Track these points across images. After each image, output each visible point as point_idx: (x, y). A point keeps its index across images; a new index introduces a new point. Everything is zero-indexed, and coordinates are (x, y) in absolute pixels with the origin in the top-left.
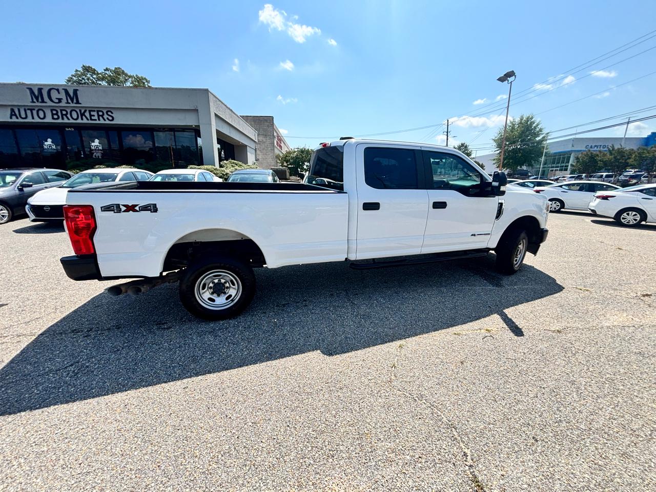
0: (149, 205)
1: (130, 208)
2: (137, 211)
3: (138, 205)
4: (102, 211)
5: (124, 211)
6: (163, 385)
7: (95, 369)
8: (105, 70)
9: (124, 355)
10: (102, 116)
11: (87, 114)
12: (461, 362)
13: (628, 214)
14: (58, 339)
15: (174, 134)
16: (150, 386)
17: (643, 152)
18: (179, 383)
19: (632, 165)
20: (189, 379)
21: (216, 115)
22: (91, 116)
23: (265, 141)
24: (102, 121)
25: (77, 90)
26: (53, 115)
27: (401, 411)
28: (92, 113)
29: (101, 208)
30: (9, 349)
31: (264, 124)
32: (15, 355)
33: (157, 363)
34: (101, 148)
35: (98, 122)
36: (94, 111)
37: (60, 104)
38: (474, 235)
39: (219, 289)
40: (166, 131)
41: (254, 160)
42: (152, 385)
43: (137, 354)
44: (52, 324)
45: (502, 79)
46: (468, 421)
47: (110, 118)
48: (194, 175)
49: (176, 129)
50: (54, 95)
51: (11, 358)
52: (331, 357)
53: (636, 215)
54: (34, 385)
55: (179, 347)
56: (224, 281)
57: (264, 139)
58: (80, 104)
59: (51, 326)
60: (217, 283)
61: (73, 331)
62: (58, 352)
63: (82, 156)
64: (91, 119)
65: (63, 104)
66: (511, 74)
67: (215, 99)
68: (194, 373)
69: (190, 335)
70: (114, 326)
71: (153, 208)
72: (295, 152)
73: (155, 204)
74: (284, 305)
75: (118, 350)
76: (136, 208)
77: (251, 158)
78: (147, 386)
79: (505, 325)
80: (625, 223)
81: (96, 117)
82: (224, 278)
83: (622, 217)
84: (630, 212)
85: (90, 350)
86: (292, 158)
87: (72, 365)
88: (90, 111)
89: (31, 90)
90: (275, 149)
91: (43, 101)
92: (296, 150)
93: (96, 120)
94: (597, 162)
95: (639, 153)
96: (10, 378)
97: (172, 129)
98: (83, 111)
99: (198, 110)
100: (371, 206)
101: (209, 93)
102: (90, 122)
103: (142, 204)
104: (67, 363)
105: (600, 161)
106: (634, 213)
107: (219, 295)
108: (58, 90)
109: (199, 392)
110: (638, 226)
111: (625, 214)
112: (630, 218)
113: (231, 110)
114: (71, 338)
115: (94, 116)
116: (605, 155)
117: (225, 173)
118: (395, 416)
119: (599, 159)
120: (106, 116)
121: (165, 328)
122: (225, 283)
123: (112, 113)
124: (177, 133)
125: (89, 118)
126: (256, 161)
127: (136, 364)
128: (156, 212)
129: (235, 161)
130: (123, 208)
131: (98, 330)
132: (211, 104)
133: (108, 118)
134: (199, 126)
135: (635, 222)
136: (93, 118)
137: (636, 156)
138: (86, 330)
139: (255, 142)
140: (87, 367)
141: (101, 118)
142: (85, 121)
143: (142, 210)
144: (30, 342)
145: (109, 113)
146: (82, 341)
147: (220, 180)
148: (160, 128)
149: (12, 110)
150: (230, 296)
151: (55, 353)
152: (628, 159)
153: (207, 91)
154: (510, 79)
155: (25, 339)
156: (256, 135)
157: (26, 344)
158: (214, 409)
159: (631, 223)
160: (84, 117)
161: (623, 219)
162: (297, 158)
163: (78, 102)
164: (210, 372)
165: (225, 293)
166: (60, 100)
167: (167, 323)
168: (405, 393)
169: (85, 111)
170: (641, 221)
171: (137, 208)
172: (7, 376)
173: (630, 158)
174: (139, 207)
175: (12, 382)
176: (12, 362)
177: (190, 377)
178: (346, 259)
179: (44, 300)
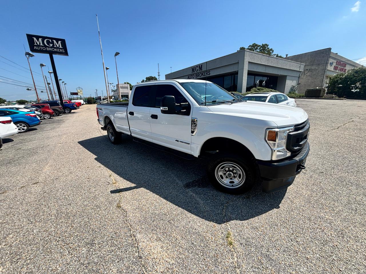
10: (207, 73)
11: (203, 74)
21: (251, 63)
22: (204, 74)
24: (207, 76)
25: (202, 66)
26: (196, 76)
37: (198, 72)
38: (178, 141)
41: (294, 84)
50: (197, 69)
64: (204, 76)
65: (198, 71)
77: (290, 83)
89: (192, 68)
91: (194, 72)
93: (205, 76)
99: (238, 63)
108: (198, 66)
123: (210, 72)
126: (297, 84)
132: (246, 57)
134: (238, 71)
139: (299, 71)
149: (188, 76)
156: (302, 66)
163: (202, 70)
166: (198, 70)
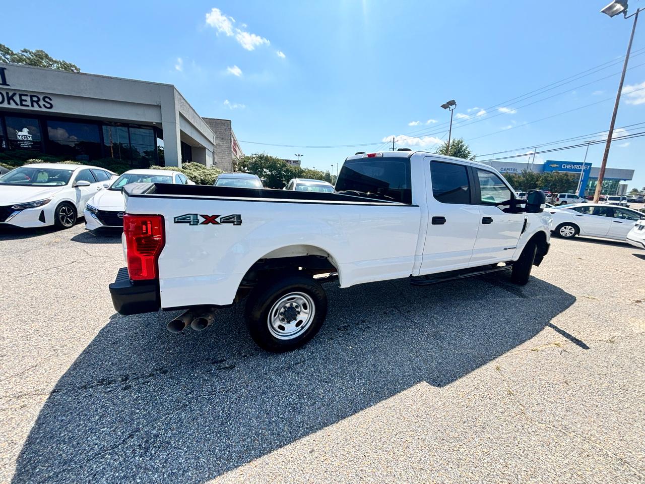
0: (233, 216)
1: (210, 220)
2: (218, 223)
3: (218, 216)
4: (175, 222)
5: (202, 223)
6: (280, 450)
7: (170, 437)
8: (23, 52)
9: (198, 412)
12: (565, 382)
13: (565, 228)
14: (85, 397)
15: (129, 130)
16: (264, 455)
17: (548, 176)
18: (298, 444)
19: (540, 186)
20: (307, 438)
21: (181, 114)
23: (222, 144)
25: (5, 69)
27: (563, 449)
28: (24, 98)
29: (175, 218)
30: (14, 421)
31: (222, 127)
32: (30, 429)
33: (250, 419)
34: (30, 139)
35: (31, 108)
36: (27, 95)
38: (506, 249)
39: (290, 314)
40: (118, 126)
41: (212, 163)
42: (266, 454)
43: (214, 408)
44: (62, 373)
45: (444, 107)
46: (631, 452)
47: (48, 106)
48: (172, 177)
49: (130, 125)
51: (25, 436)
52: (442, 388)
53: (571, 229)
54: (91, 478)
55: (263, 393)
56: (296, 304)
57: (220, 142)
58: (8, 85)
59: (63, 377)
60: (289, 308)
61: (101, 382)
62: (97, 417)
63: (5, 146)
66: (452, 103)
67: (179, 97)
68: (307, 428)
69: (266, 374)
70: (157, 370)
71: (236, 220)
72: (253, 158)
73: (240, 215)
74: (346, 328)
75: (185, 406)
76: (216, 220)
77: (209, 160)
78: (260, 456)
79: (566, 339)
80: (563, 235)
81: (29, 103)
82: (297, 301)
83: (561, 230)
84: (567, 227)
85: (143, 408)
86: (251, 164)
87: (131, 436)
88: (20, 96)
90: (232, 154)
92: (254, 156)
94: (514, 183)
95: (545, 177)
96: (41, 471)
97: (127, 124)
98: (10, 94)
99: (160, 107)
100: (438, 221)
101: (175, 90)
102: (20, 107)
103: (224, 214)
104: (122, 433)
105: (516, 182)
106: (570, 227)
107: (289, 322)
109: (333, 455)
110: (572, 238)
111: (563, 228)
112: (567, 231)
113: (194, 110)
114: (105, 392)
115: (26, 101)
116: (519, 177)
117: (193, 176)
118: (563, 456)
119: (516, 180)
120: (42, 103)
121: (227, 368)
122: (297, 307)
123: (51, 100)
124: (131, 129)
125: (19, 103)
126: (213, 164)
127: (222, 424)
128: (240, 225)
129: (199, 164)
130: (202, 220)
131: (138, 378)
132: (176, 102)
133: (44, 105)
134: (161, 124)
135: (571, 235)
136: (24, 103)
137: (543, 179)
138: (120, 379)
139: (213, 145)
140: (157, 436)
141: (35, 104)
142: (13, 106)
143: (223, 222)
144: (43, 405)
145: (47, 100)
146: (124, 397)
147: (194, 184)
148: (111, 122)
150: (301, 322)
151: (93, 419)
152: (537, 181)
153: (172, 87)
154: (452, 107)
155: (31, 401)
156: (215, 137)
157: (39, 409)
158: (369, 478)
159: (568, 236)
160: (11, 101)
161: (562, 232)
162: (256, 164)
163: (5, 84)
164: (326, 425)
165: (295, 319)
167: (225, 360)
168: (549, 426)
169: (14, 94)
170: (575, 234)
171: (218, 220)
172: (35, 468)
173: (538, 181)
174: (221, 219)
175: (50, 477)
176: (30, 441)
177: (307, 434)
178: (411, 275)
179: (28, 338)
